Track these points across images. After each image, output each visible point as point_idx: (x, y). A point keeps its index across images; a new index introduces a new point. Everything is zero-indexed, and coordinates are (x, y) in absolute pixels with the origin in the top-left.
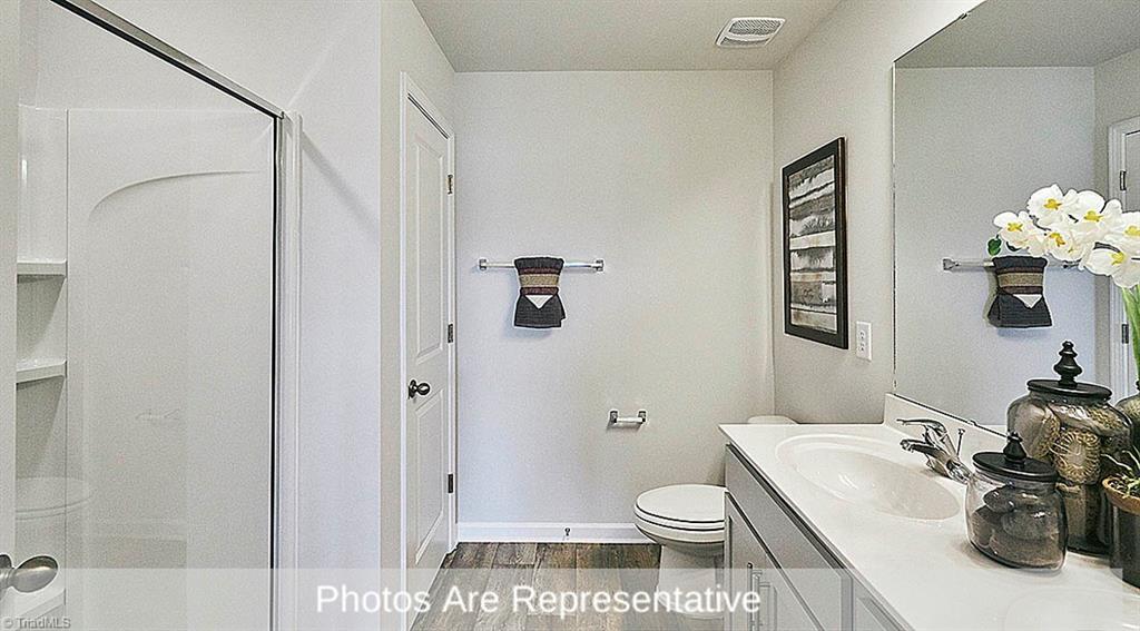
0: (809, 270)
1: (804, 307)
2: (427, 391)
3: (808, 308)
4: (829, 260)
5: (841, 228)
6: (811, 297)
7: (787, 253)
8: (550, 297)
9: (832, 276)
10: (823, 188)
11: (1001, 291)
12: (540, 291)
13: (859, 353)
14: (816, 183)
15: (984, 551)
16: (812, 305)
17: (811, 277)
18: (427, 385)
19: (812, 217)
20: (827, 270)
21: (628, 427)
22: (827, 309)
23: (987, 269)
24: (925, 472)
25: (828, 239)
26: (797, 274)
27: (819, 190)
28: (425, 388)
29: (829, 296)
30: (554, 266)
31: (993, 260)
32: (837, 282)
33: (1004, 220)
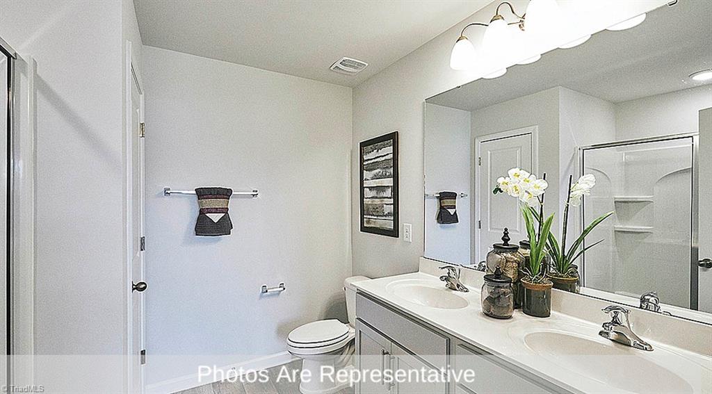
0: (376, 198)
1: (373, 217)
2: (145, 288)
3: (376, 217)
4: (389, 193)
5: (396, 177)
6: (378, 211)
7: (362, 188)
8: (223, 214)
9: (392, 201)
10: (385, 156)
11: (441, 208)
12: (216, 211)
13: (405, 239)
14: (381, 152)
15: (488, 314)
16: (377, 216)
17: (377, 201)
18: (144, 283)
19: (379, 170)
20: (387, 198)
21: (273, 295)
22: (387, 218)
23: (437, 197)
24: (447, 290)
25: (389, 182)
26: (368, 200)
27: (383, 156)
28: (143, 286)
29: (389, 211)
30: (226, 194)
31: (440, 193)
32: (394, 204)
33: (501, 180)
